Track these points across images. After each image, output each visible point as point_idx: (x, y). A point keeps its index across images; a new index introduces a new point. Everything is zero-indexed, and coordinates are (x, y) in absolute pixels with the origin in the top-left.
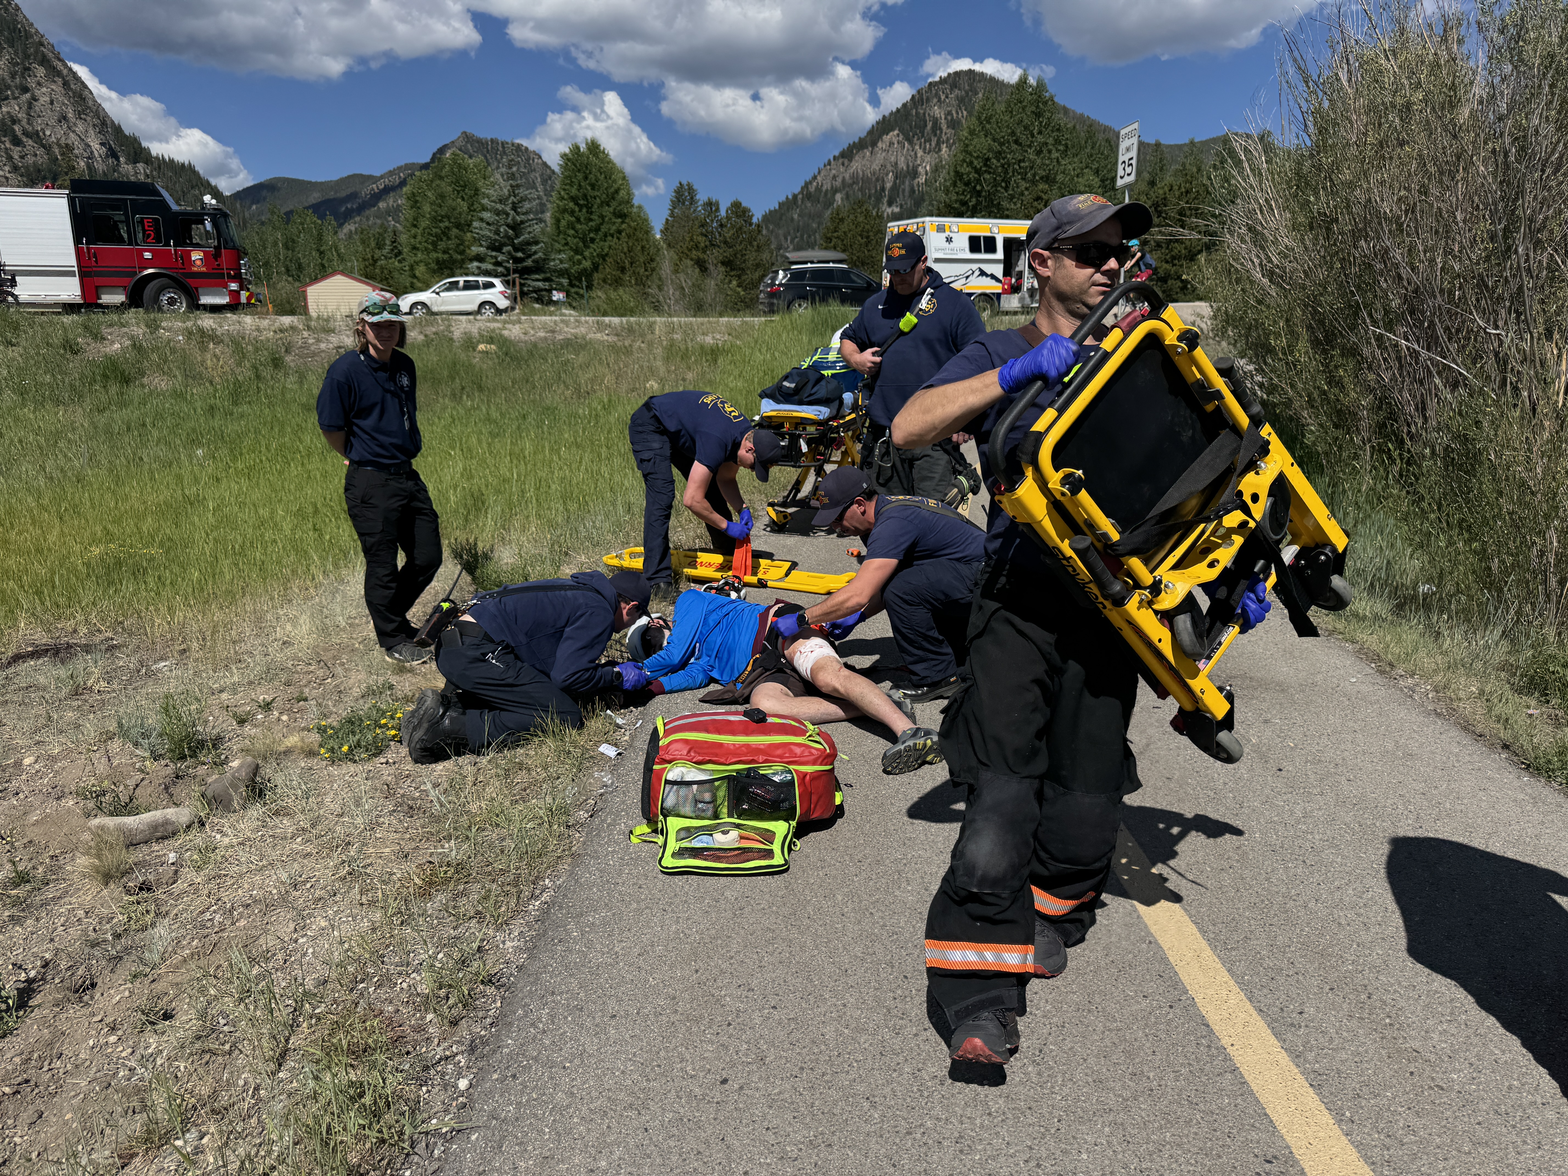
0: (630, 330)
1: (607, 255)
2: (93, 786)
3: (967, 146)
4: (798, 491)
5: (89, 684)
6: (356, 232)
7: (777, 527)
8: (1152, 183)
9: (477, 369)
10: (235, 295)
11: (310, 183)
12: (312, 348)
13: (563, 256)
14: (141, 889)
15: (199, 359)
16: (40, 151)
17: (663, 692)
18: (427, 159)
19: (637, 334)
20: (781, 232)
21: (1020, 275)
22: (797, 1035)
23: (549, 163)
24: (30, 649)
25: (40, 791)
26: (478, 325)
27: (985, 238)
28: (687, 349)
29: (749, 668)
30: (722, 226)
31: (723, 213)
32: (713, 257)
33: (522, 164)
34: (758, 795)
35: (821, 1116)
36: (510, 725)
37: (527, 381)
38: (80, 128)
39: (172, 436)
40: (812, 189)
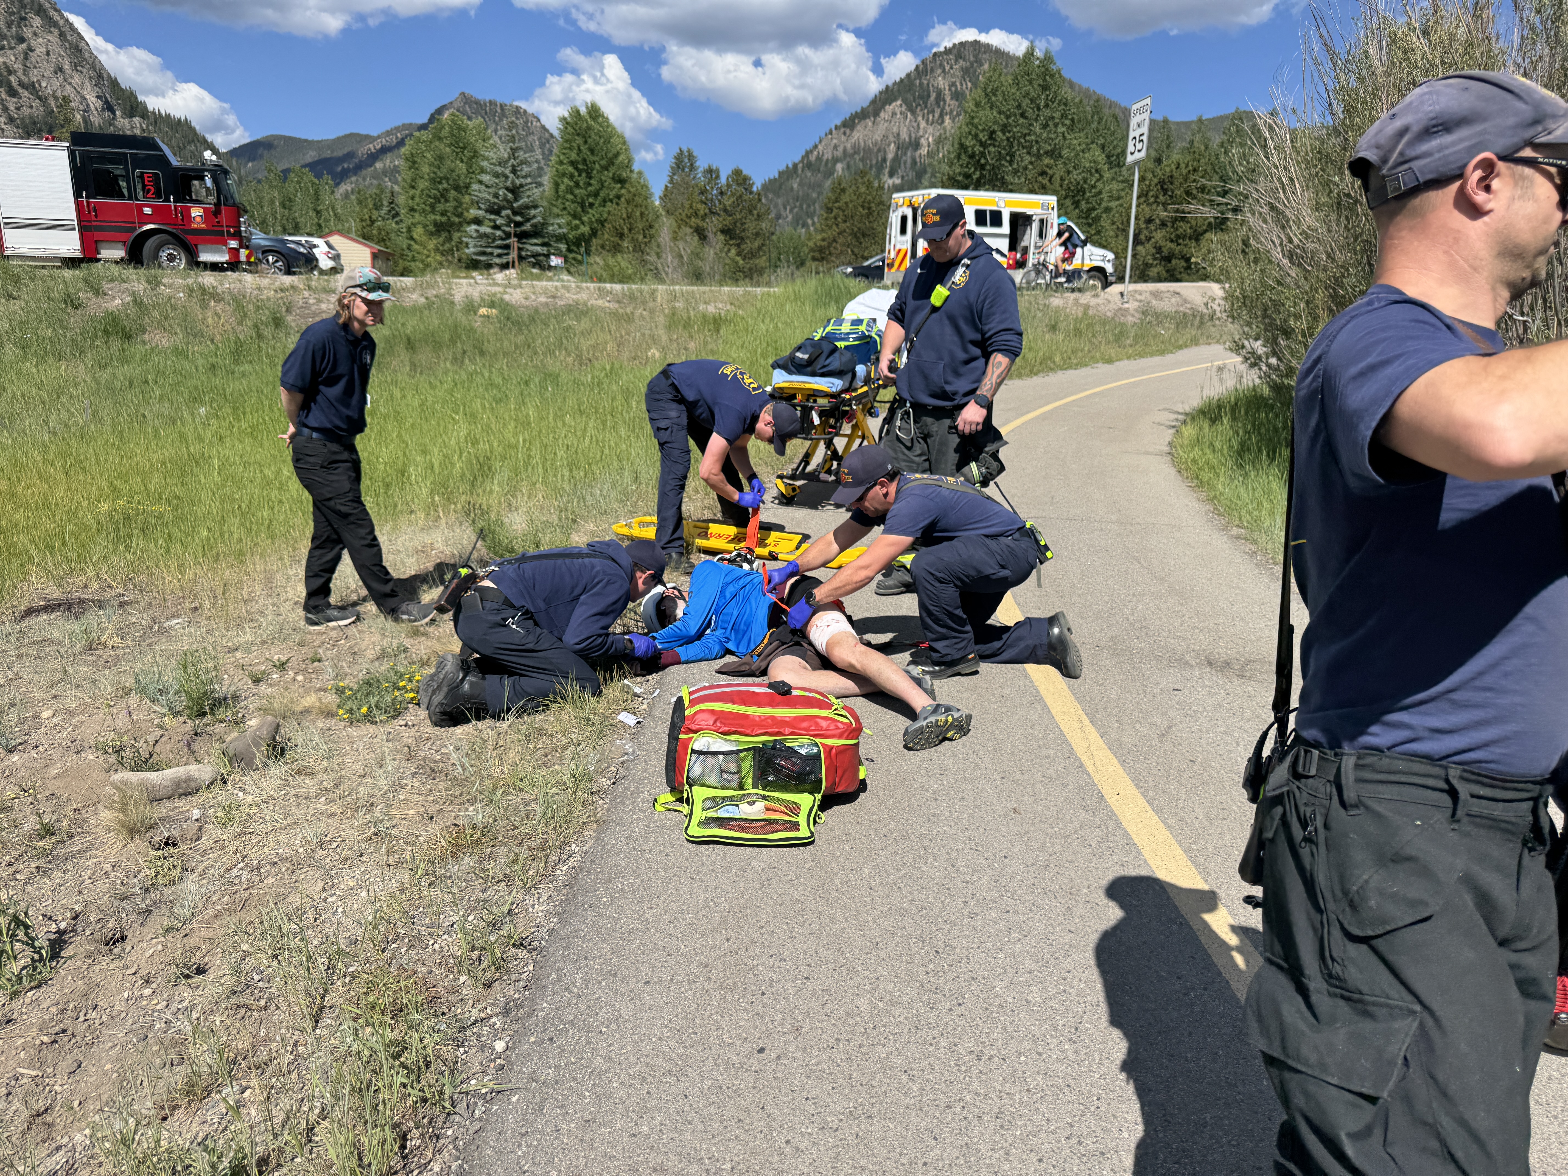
0: (632, 297)
1: (605, 220)
2: (112, 741)
3: (973, 118)
4: (807, 463)
5: (103, 639)
6: (352, 192)
7: (786, 500)
8: (1159, 161)
9: (479, 332)
10: (235, 252)
11: (306, 141)
12: (313, 308)
13: (562, 221)
14: (167, 844)
15: (200, 317)
16: (36, 103)
17: (679, 663)
18: (424, 120)
19: (638, 302)
20: (780, 201)
21: (1025, 250)
22: (831, 1006)
23: (548, 126)
24: (42, 603)
25: (60, 744)
26: (479, 288)
27: (992, 212)
28: (689, 318)
29: (766, 641)
30: (722, 193)
31: (723, 180)
32: (712, 225)
33: (520, 127)
34: (783, 766)
35: (860, 1088)
36: (529, 690)
37: (529, 347)
38: (76, 79)
39: (175, 393)
40: (813, 158)
